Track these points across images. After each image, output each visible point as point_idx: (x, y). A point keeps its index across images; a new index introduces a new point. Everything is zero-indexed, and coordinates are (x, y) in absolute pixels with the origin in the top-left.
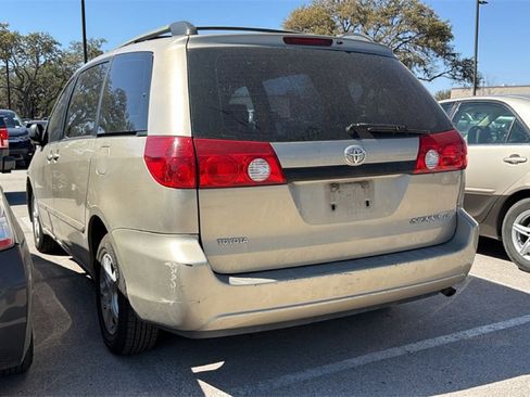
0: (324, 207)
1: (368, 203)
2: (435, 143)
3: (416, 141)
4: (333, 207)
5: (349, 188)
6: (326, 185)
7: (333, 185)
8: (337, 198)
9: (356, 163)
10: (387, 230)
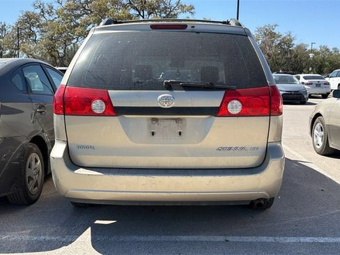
0: (146, 133)
1: (180, 133)
2: (240, 95)
3: (222, 93)
4: (153, 134)
5: (166, 122)
6: (148, 119)
7: (153, 119)
8: (156, 127)
9: (166, 106)
10: (194, 153)
